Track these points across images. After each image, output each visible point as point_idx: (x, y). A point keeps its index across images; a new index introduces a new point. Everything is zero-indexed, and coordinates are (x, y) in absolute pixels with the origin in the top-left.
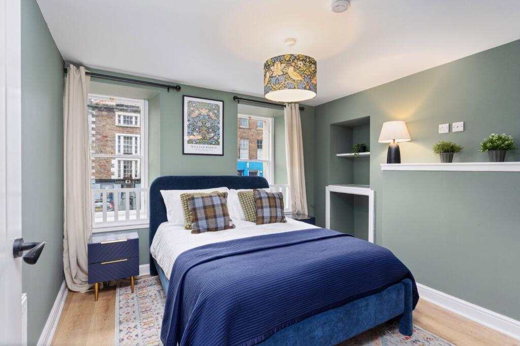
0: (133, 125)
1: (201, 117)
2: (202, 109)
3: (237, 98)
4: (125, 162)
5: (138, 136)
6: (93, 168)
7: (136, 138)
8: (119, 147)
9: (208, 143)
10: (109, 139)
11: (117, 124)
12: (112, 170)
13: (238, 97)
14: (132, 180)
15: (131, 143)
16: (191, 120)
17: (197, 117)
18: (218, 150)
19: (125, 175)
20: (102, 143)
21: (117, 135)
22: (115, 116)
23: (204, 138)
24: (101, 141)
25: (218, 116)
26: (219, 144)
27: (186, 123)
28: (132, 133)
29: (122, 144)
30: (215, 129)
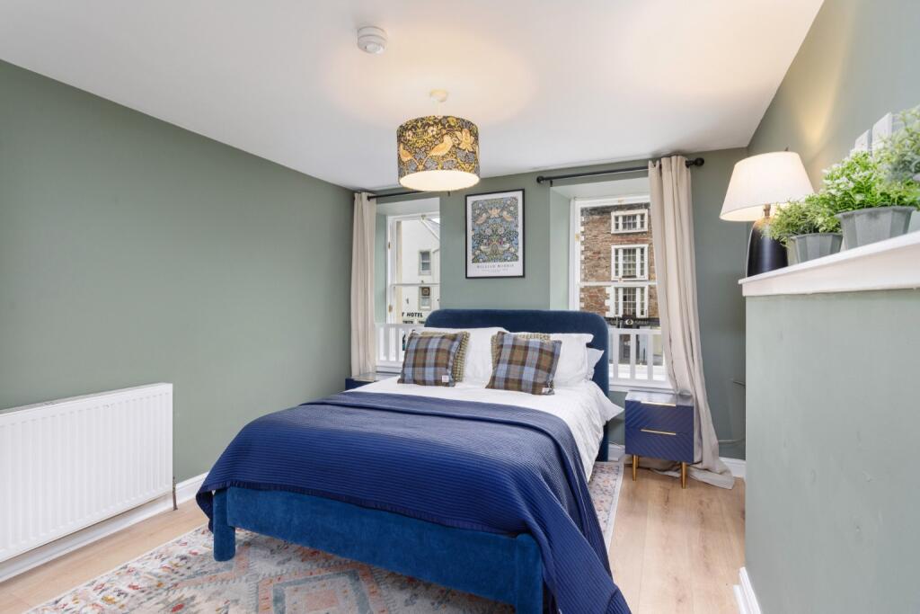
0: (638, 229)
1: (490, 221)
2: (491, 209)
3: (543, 179)
4: (625, 290)
5: (646, 246)
6: (582, 300)
7: (642, 250)
8: (617, 266)
9: (500, 260)
10: (602, 255)
11: (613, 230)
12: (607, 303)
13: (545, 176)
14: (635, 319)
15: (634, 259)
16: (477, 228)
17: (486, 222)
18: (515, 268)
19: (624, 310)
20: (593, 262)
21: (613, 248)
22: (610, 218)
23: (495, 253)
24: (592, 260)
25: (515, 216)
26: (517, 259)
27: (470, 233)
28: (636, 242)
29: (621, 262)
30: (510, 236)
